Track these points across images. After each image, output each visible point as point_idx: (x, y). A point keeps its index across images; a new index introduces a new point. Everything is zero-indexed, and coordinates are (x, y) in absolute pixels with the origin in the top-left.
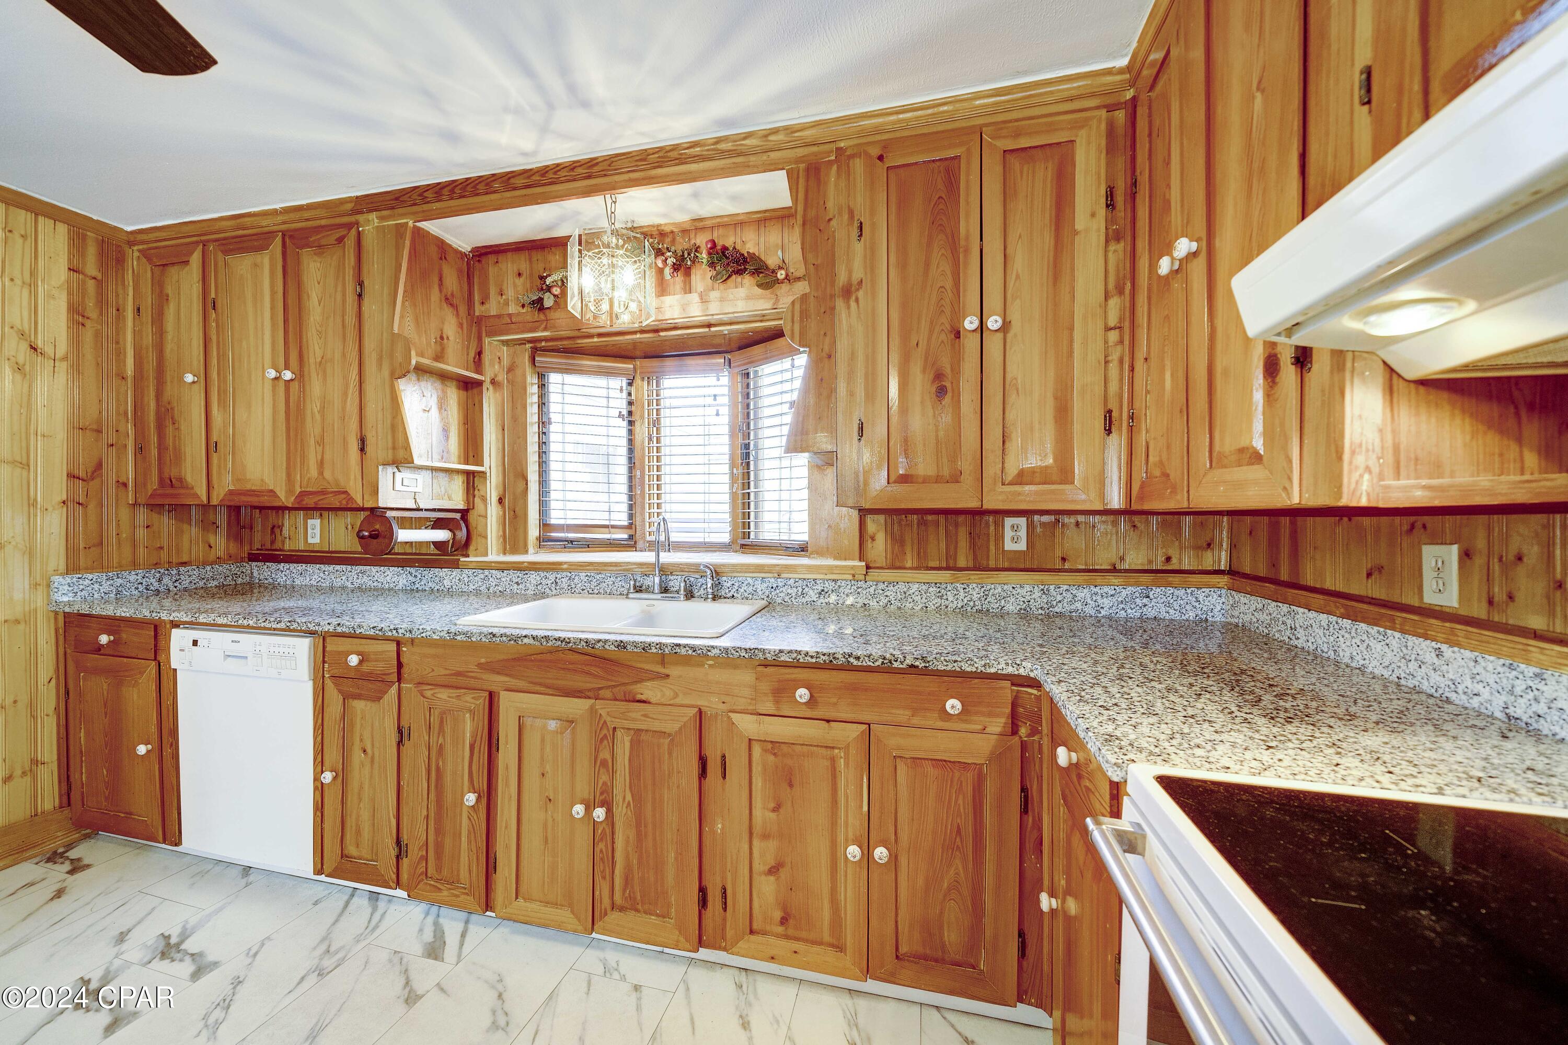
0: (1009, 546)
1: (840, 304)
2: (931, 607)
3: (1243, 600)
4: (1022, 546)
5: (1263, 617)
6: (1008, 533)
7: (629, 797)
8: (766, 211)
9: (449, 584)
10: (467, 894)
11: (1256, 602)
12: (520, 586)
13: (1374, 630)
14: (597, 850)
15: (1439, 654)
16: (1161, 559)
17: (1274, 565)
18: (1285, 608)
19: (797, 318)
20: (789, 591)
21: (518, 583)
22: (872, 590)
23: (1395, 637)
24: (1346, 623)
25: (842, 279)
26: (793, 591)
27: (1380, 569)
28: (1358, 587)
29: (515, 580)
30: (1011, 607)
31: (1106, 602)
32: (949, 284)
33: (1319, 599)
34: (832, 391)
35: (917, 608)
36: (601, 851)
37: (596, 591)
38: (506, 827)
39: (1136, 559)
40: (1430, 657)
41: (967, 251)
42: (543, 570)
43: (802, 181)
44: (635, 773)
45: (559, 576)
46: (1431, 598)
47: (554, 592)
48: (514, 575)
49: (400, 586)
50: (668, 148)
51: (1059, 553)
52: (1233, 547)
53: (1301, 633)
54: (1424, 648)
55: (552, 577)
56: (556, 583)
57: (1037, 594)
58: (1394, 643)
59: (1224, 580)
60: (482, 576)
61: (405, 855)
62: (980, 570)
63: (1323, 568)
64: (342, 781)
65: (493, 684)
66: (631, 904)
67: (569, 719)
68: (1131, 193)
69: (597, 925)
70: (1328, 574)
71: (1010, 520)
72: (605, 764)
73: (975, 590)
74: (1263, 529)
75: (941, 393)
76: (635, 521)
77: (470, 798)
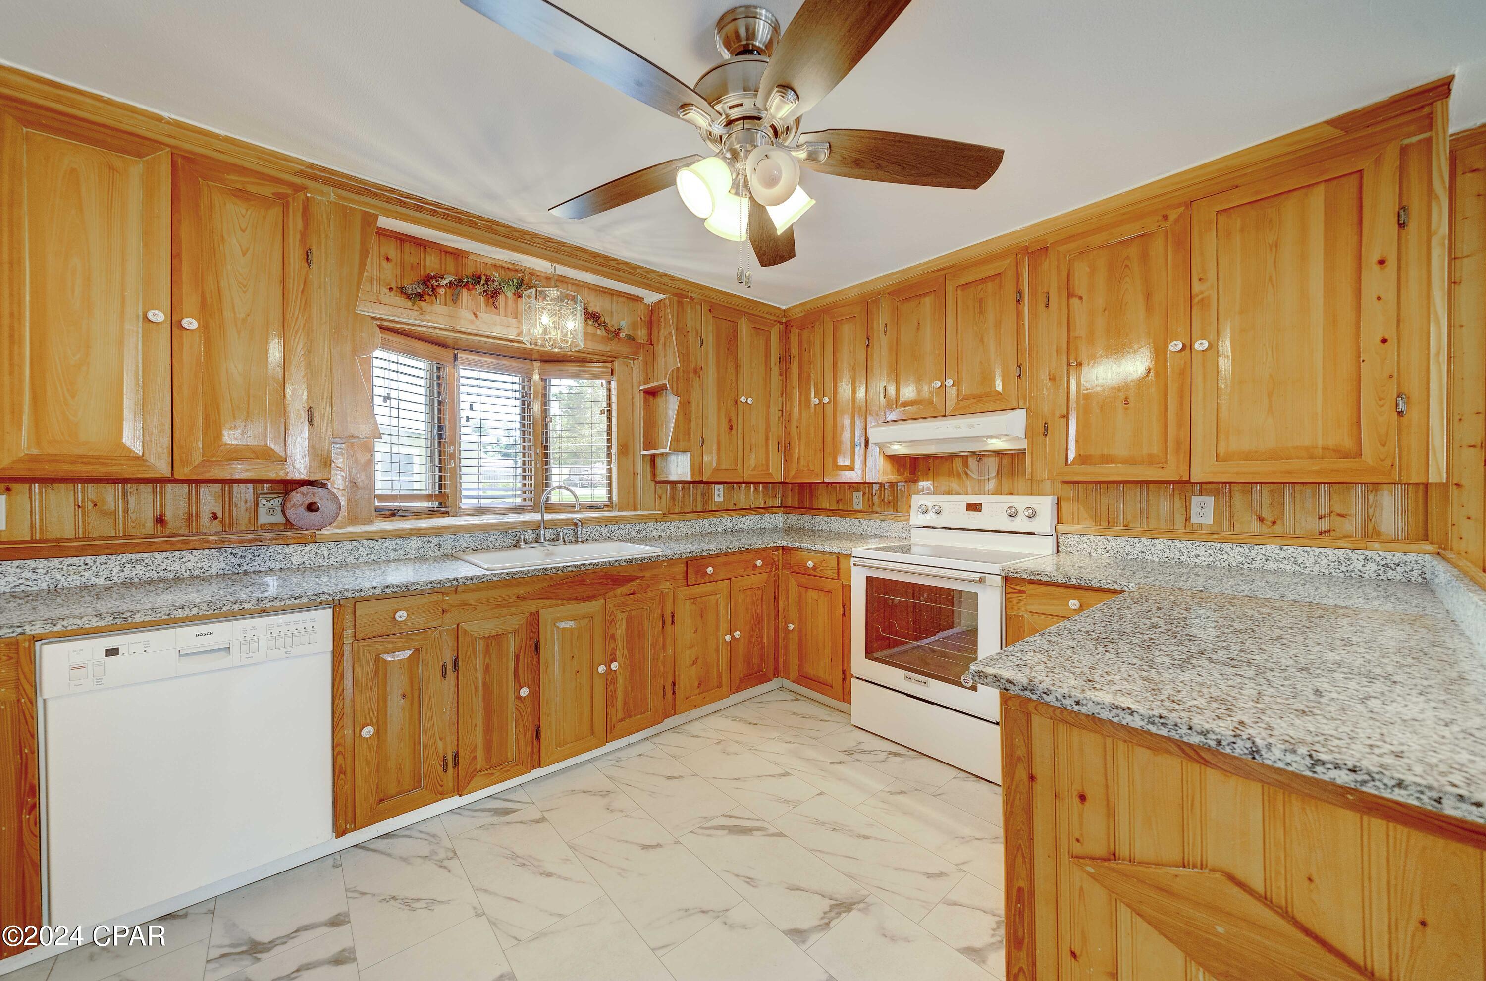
0: (717, 499)
1: (692, 375)
2: (689, 533)
3: (791, 517)
4: (721, 499)
5: (802, 522)
6: (716, 493)
7: (626, 652)
8: (606, 288)
9: (300, 560)
10: (517, 765)
11: (797, 517)
12: (399, 552)
13: (842, 519)
14: (609, 691)
15: (860, 522)
16: (763, 502)
17: (802, 502)
18: (810, 517)
19: (675, 379)
20: (621, 532)
21: (395, 550)
22: (663, 527)
23: (848, 520)
24: (833, 518)
25: (693, 365)
26: (623, 532)
27: (841, 500)
28: (834, 506)
29: (391, 547)
30: (720, 529)
31: (750, 523)
32: (734, 379)
33: (823, 512)
34: (690, 420)
35: (683, 534)
36: (611, 691)
37: (480, 548)
38: (547, 703)
39: (759, 503)
40: (858, 523)
41: (740, 366)
42: (425, 535)
43: (675, 306)
44: (630, 637)
45: (442, 539)
46: (856, 507)
47: (438, 553)
48: (391, 543)
49: (214, 571)
50: (620, 262)
51: (733, 502)
52: (783, 496)
53: (817, 525)
54: (856, 521)
55: (435, 540)
56: (440, 545)
57: (729, 521)
58: (848, 522)
59: (781, 510)
60: (350, 547)
61: (456, 763)
62: (707, 512)
63: (822, 501)
64: (377, 733)
65: (532, 606)
66: (628, 714)
67: (591, 617)
68: (785, 359)
69: (609, 737)
70: (824, 503)
71: (717, 487)
72: (613, 637)
73: (707, 522)
74: (797, 489)
75: (731, 428)
76: (448, 490)
77: (524, 692)
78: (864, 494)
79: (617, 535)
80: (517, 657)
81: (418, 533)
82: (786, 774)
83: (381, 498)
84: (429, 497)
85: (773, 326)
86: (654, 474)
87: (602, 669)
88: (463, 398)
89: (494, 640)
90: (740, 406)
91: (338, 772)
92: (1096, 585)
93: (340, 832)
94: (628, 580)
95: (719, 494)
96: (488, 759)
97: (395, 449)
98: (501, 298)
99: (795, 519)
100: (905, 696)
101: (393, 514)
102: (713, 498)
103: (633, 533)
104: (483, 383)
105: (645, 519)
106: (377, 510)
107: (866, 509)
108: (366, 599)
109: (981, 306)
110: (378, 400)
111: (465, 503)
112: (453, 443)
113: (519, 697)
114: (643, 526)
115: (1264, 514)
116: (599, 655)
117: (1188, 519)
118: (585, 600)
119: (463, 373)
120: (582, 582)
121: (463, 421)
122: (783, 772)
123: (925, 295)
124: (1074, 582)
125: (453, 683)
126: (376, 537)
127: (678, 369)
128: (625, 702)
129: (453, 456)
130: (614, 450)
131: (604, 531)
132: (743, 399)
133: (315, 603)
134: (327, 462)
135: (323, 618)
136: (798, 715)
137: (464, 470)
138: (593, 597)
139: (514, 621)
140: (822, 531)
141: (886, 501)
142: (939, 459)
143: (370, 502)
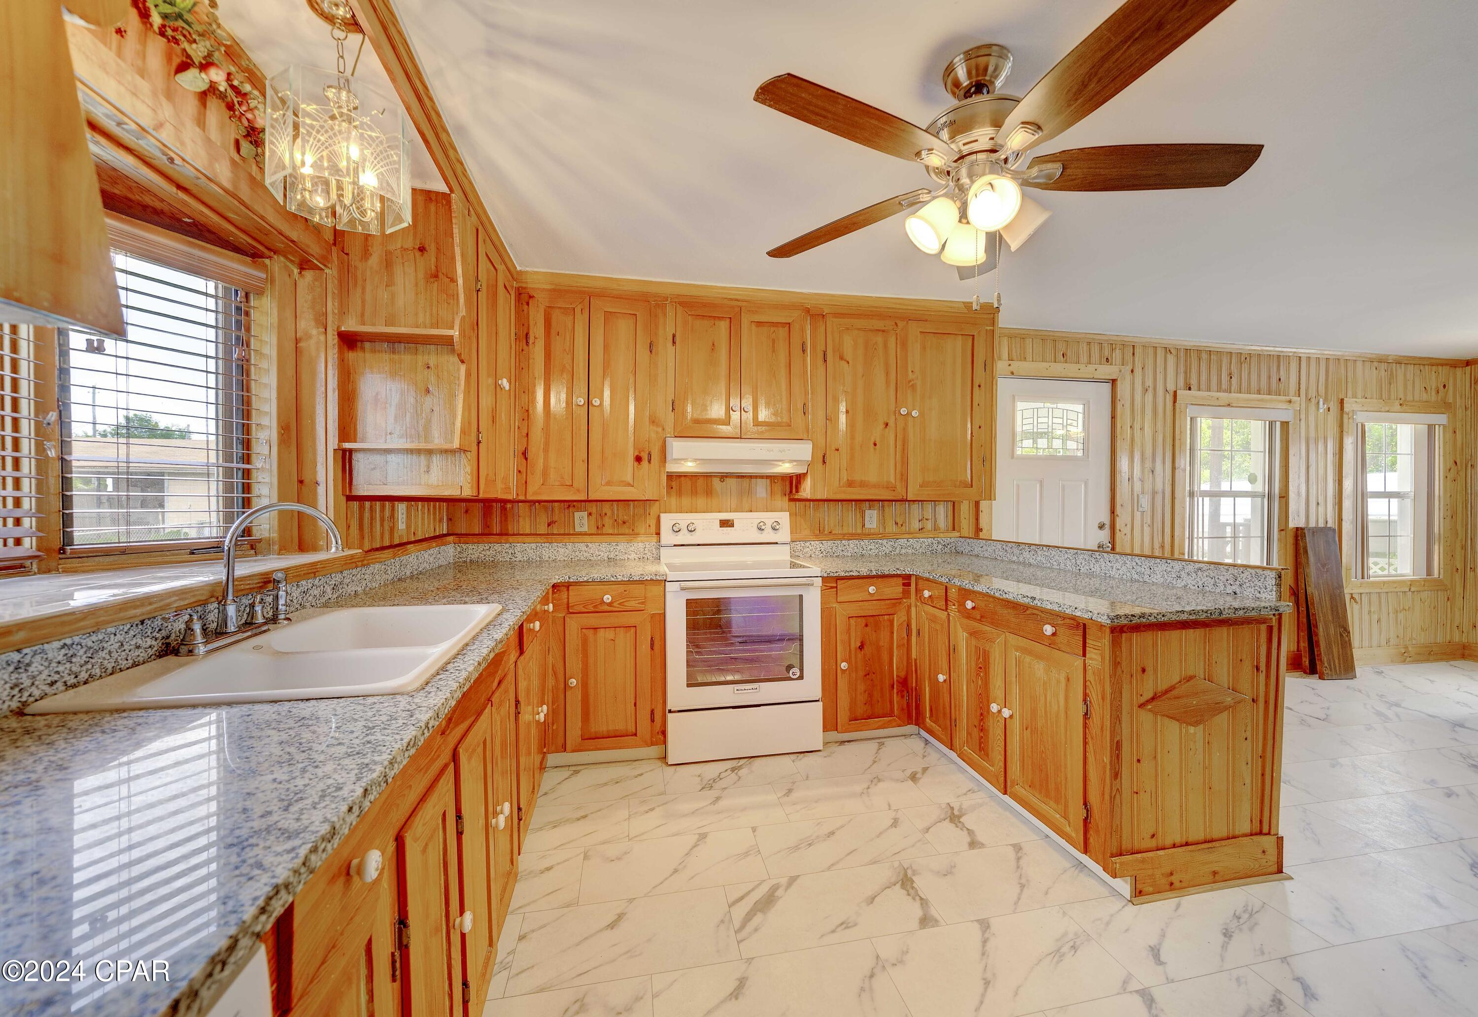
3: (470, 547)
5: (489, 552)
11: (482, 547)
13: (560, 545)
18: (504, 545)
20: (315, 592)
22: (359, 576)
23: (570, 546)
24: (545, 544)
27: (555, 522)
28: (545, 530)
33: (528, 538)
40: (584, 548)
46: (578, 529)
52: (450, 520)
54: (582, 546)
59: (451, 538)
63: (524, 524)
70: (528, 526)
71: (400, 506)
73: (397, 563)
74: (477, 509)
78: (590, 514)
79: (310, 599)
82: (703, 837)
92: (887, 573)
95: (402, 518)
99: (475, 551)
100: (731, 710)
102: (397, 524)
103: (329, 592)
105: (346, 565)
107: (594, 531)
109: (773, 347)
114: (339, 578)
115: (898, 521)
117: (864, 526)
122: (697, 836)
123: (720, 318)
124: (874, 573)
136: (606, 784)
140: (528, 561)
141: (620, 522)
142: (683, 478)
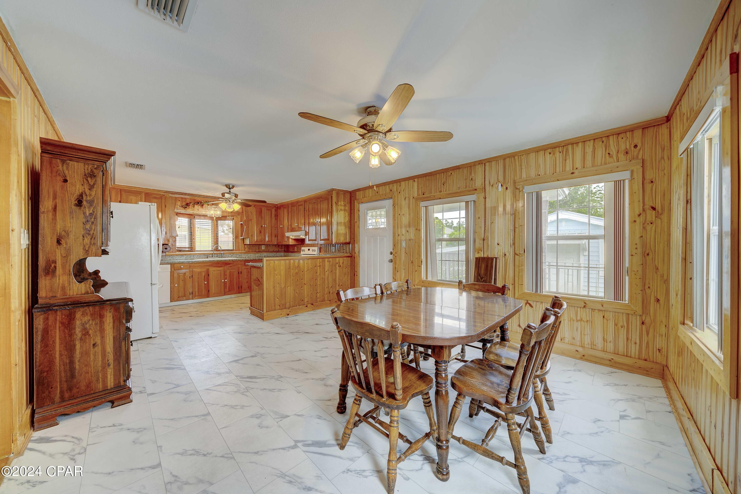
1: (249, 221)
7: (229, 278)
10: (204, 297)
14: (225, 285)
17: (287, 249)
18: (288, 253)
22: (246, 255)
24: (292, 253)
25: (249, 219)
26: (235, 256)
32: (261, 221)
33: (290, 252)
34: (249, 231)
38: (211, 286)
39: (276, 250)
41: (263, 218)
44: (230, 275)
47: (190, 258)
52: (284, 248)
56: (191, 256)
57: (266, 254)
61: (192, 294)
62: (259, 252)
63: (291, 250)
64: (178, 286)
65: (208, 267)
66: (229, 291)
67: (220, 270)
68: (276, 216)
69: (225, 294)
71: (263, 246)
72: (226, 275)
73: (259, 254)
75: (260, 232)
76: (193, 246)
77: (206, 283)
78: (297, 247)
79: (233, 256)
80: (204, 276)
81: (185, 255)
83: (178, 248)
84: (188, 248)
85: (273, 208)
86: (244, 242)
87: (223, 281)
88: (196, 226)
89: (200, 273)
90: (263, 228)
91: (171, 291)
93: (171, 301)
94: (230, 264)
95: (263, 248)
96: (198, 294)
97: (180, 224)
98: (204, 206)
101: (180, 251)
102: (261, 248)
103: (238, 256)
104: (201, 222)
105: (241, 253)
106: (177, 250)
108: (176, 263)
110: (177, 228)
111: (196, 249)
112: (194, 236)
113: (205, 284)
114: (240, 255)
116: (222, 277)
118: (220, 267)
119: (196, 220)
120: (219, 263)
121: (196, 231)
125: (192, 279)
126: (177, 255)
127: (245, 220)
128: (229, 288)
129: (194, 239)
130: (234, 237)
131: (230, 255)
132: (264, 226)
133: (168, 264)
134: (169, 241)
135: (169, 266)
137: (196, 242)
138: (222, 267)
139: (204, 270)
143: (176, 249)
